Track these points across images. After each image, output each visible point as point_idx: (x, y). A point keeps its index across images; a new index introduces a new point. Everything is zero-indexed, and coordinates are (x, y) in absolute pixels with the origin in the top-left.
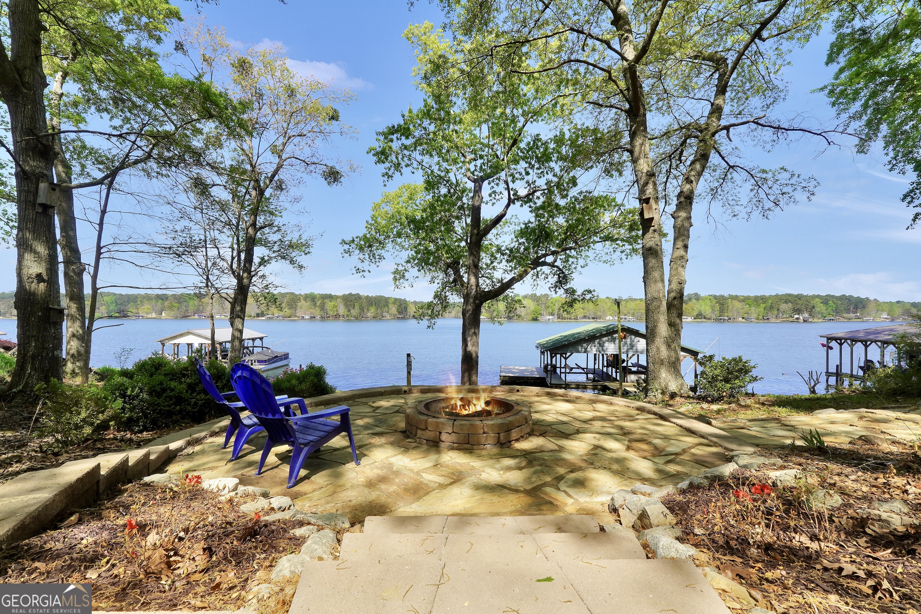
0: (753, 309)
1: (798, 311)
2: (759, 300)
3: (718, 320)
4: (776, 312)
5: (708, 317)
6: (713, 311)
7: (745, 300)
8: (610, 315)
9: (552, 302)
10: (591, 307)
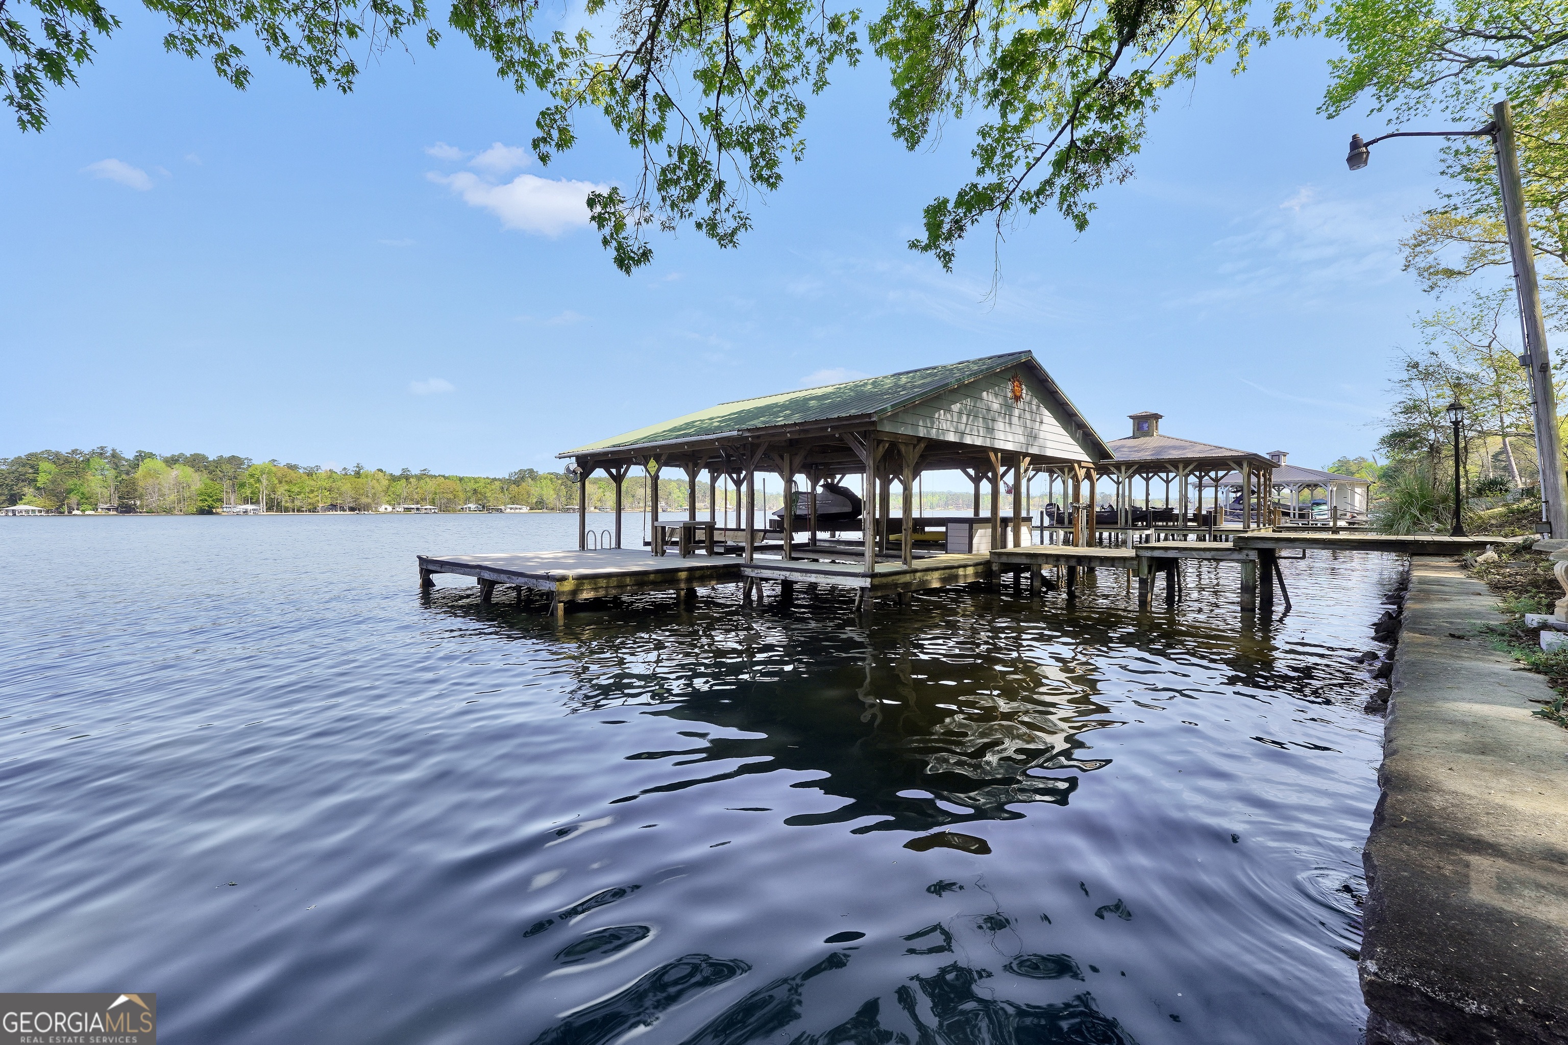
0: (607, 494)
3: (566, 511)
5: (552, 505)
6: (558, 497)
8: (389, 503)
9: (252, 476)
10: (346, 487)
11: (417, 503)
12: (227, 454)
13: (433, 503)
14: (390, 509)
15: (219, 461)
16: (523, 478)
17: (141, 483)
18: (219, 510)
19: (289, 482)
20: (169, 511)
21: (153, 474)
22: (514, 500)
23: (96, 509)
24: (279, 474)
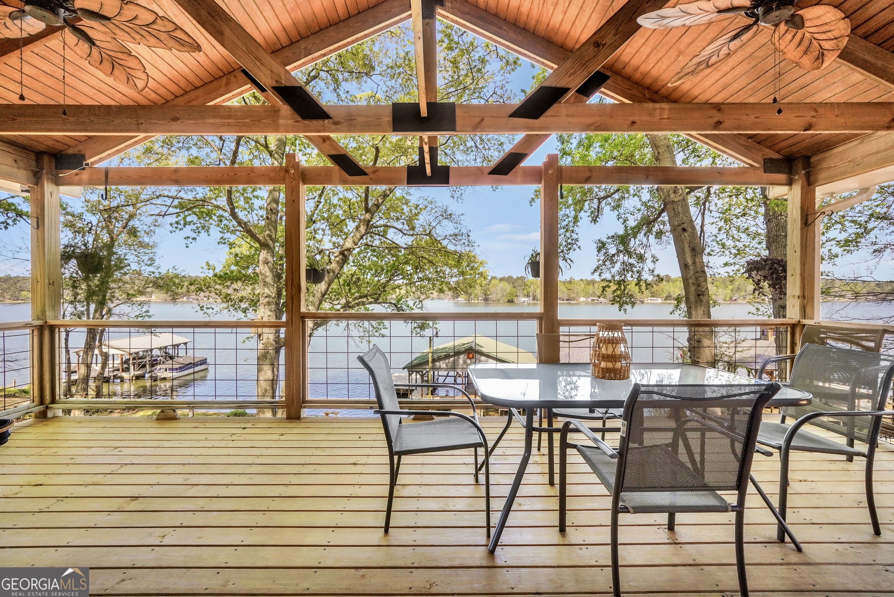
8: (584, 296)
9: (527, 285)
10: (564, 289)
11: (598, 297)
14: (585, 300)
15: (518, 278)
17: (491, 289)
18: (515, 300)
20: (499, 301)
21: (496, 285)
22: (653, 294)
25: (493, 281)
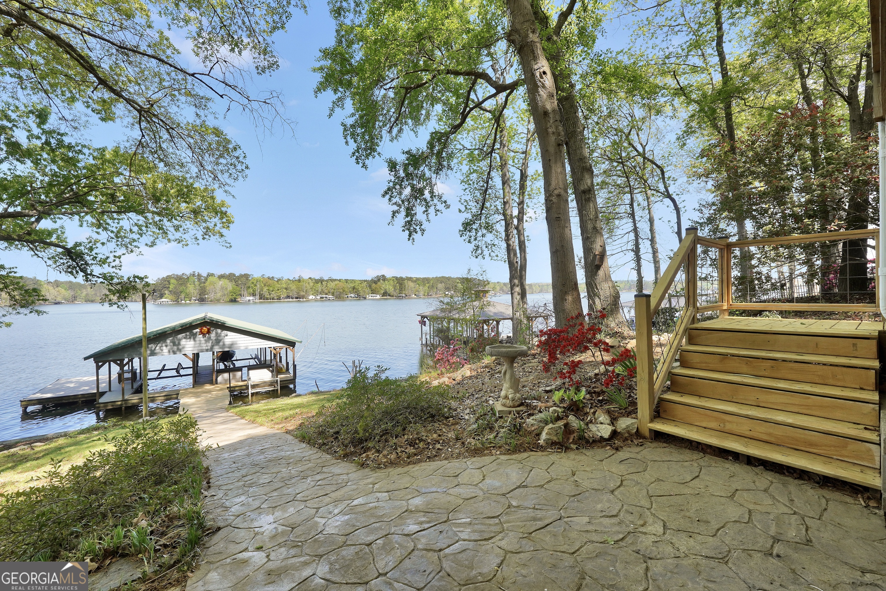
0: (421, 287)
1: (448, 289)
2: (425, 281)
3: (399, 297)
4: (435, 290)
5: (392, 294)
6: (395, 290)
7: (417, 281)
8: (313, 295)
9: (253, 283)
10: (293, 287)
11: (326, 294)
12: (243, 273)
13: (333, 294)
14: (314, 297)
15: (241, 276)
16: (379, 280)
17: (208, 288)
18: (239, 299)
19: (269, 286)
20: (218, 301)
21: (213, 283)
22: (373, 292)
23: (190, 301)
24: (264, 282)
25: (210, 279)
